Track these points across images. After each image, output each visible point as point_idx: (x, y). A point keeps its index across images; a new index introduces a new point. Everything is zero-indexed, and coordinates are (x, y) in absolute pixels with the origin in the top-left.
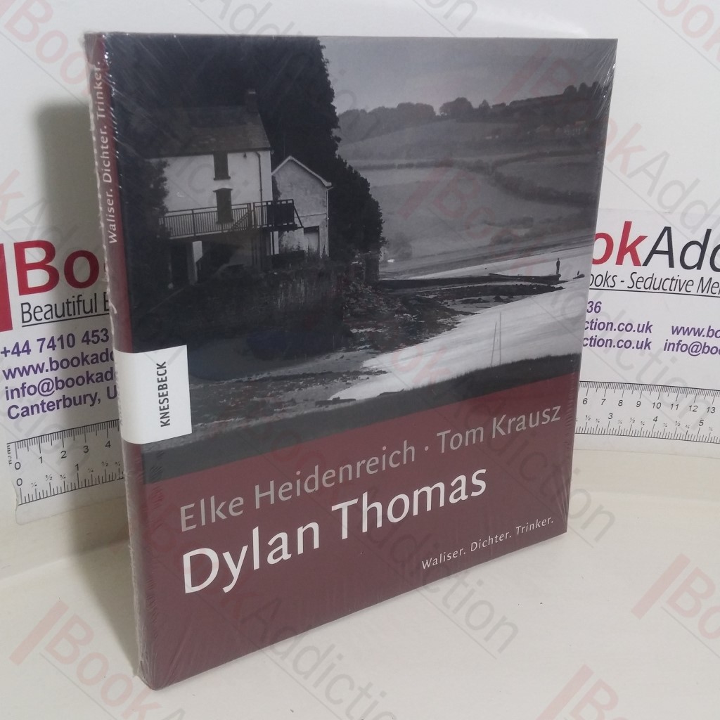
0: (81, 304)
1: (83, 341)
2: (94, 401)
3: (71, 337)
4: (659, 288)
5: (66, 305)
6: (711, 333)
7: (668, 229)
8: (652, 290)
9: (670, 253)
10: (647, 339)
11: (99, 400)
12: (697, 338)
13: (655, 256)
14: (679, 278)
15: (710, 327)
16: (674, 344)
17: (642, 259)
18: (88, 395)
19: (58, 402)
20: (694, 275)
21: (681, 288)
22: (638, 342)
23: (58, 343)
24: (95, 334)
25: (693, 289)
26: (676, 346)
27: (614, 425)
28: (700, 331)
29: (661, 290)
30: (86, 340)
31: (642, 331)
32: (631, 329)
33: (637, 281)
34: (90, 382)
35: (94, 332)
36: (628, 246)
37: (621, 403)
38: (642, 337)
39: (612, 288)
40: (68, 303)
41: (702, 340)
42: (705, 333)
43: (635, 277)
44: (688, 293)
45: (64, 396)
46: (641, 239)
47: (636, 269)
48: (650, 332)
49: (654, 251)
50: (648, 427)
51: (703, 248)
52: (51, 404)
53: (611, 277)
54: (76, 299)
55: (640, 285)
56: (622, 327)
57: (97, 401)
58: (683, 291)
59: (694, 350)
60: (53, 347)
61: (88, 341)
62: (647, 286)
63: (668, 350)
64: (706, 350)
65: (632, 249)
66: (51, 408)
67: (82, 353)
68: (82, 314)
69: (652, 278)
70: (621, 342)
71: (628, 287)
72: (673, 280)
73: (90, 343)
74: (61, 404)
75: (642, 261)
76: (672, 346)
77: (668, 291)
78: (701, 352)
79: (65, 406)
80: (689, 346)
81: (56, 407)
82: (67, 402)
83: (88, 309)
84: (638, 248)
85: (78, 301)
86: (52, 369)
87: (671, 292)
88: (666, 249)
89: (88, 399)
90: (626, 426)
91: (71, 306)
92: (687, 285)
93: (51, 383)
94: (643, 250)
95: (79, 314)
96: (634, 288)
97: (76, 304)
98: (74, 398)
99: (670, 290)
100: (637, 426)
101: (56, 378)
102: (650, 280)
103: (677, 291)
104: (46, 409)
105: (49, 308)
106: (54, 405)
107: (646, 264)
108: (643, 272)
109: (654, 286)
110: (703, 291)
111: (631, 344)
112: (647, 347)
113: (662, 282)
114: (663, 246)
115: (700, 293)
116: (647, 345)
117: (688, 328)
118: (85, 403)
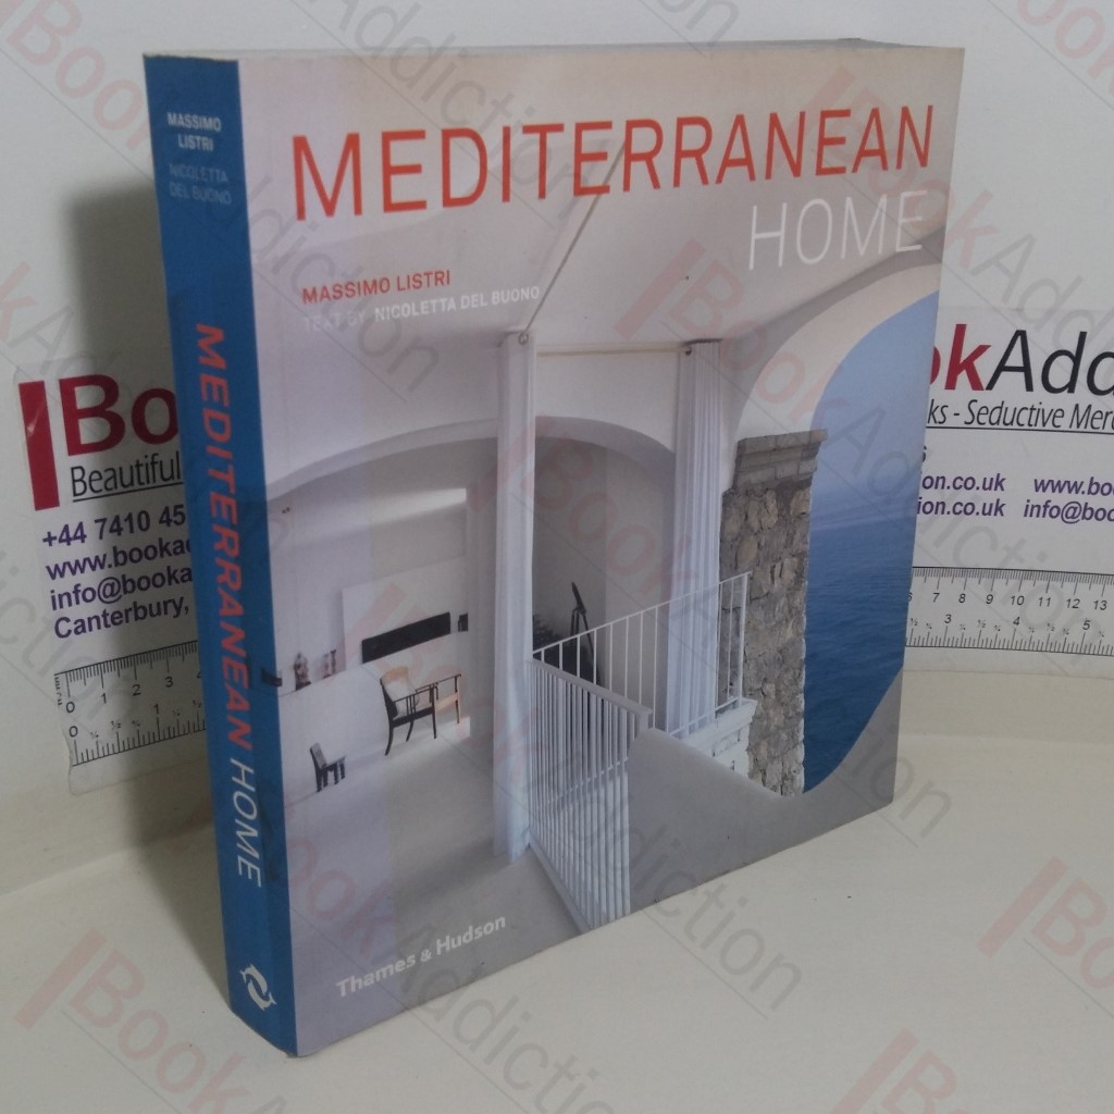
0: (157, 466)
1: (161, 522)
2: (178, 609)
3: (143, 516)
4: (1012, 423)
5: (135, 470)
6: (1094, 488)
7: (1021, 334)
8: (1001, 425)
9: (1026, 369)
10: (998, 501)
11: (187, 609)
12: (1073, 497)
13: (1004, 375)
14: (1041, 407)
15: (1092, 478)
16: (1039, 506)
17: (985, 380)
18: (170, 601)
19: (127, 611)
20: (1065, 401)
21: (1044, 421)
22: (985, 505)
23: (125, 525)
24: (179, 510)
25: (1064, 423)
26: (1042, 509)
27: (954, 632)
28: (1079, 484)
29: (1015, 426)
30: (166, 520)
31: (990, 488)
32: (973, 486)
33: (979, 414)
34: (173, 581)
35: (176, 507)
36: (962, 361)
37: (962, 598)
38: (991, 497)
39: (941, 425)
40: (138, 465)
41: (1082, 499)
42: (1085, 488)
43: (975, 408)
44: (1057, 429)
45: (135, 603)
46: (981, 350)
47: (976, 394)
48: (1002, 489)
49: (1002, 368)
50: (1006, 633)
51: (1076, 359)
52: (117, 615)
53: (939, 409)
54: (149, 460)
55: (984, 419)
56: (959, 483)
57: (183, 611)
58: (1049, 426)
59: (1070, 515)
60: (119, 531)
61: (168, 522)
62: (994, 420)
63: (1031, 516)
64: (1088, 514)
65: (969, 366)
66: (117, 621)
67: (160, 540)
68: (159, 482)
69: (1001, 408)
70: (958, 506)
71: (966, 423)
72: (1032, 409)
73: (172, 524)
74: (131, 615)
75: (985, 382)
76: (1036, 509)
77: (1026, 427)
78: (1080, 517)
79: (137, 618)
80: (1061, 508)
81: (124, 618)
82: (141, 613)
83: (167, 474)
84: (978, 363)
85: (153, 463)
86: (117, 564)
87: (1031, 427)
88: (1020, 364)
89: (170, 606)
90: (972, 633)
91: (143, 469)
92: (1055, 416)
93: (116, 584)
94: (985, 367)
95: (154, 481)
96: (975, 424)
97: (150, 467)
98: (151, 605)
99: (1030, 425)
100: (989, 633)
101: (124, 576)
102: (997, 411)
103: (1040, 426)
104: (109, 622)
105: (110, 474)
106: (121, 616)
107: (990, 386)
108: (987, 399)
109: (1005, 420)
110: (1078, 425)
111: (973, 509)
112: (999, 513)
113: (1017, 413)
114: (1016, 359)
115: (1074, 428)
116: (999, 509)
117: (1059, 482)
118: (166, 613)
